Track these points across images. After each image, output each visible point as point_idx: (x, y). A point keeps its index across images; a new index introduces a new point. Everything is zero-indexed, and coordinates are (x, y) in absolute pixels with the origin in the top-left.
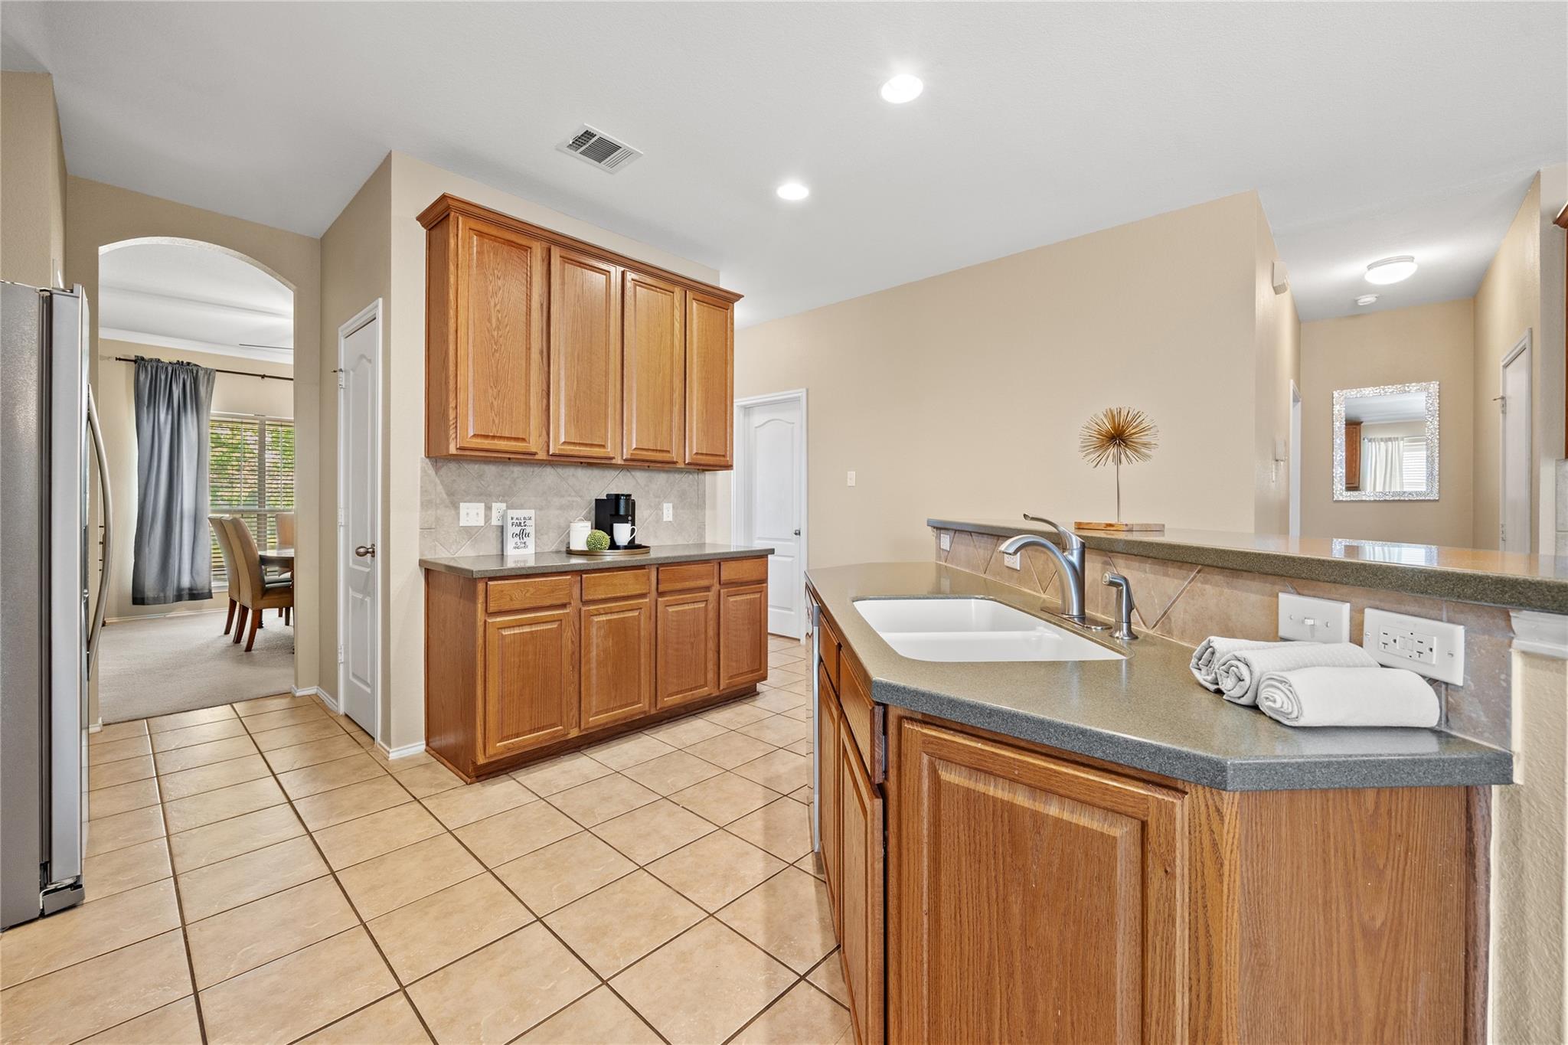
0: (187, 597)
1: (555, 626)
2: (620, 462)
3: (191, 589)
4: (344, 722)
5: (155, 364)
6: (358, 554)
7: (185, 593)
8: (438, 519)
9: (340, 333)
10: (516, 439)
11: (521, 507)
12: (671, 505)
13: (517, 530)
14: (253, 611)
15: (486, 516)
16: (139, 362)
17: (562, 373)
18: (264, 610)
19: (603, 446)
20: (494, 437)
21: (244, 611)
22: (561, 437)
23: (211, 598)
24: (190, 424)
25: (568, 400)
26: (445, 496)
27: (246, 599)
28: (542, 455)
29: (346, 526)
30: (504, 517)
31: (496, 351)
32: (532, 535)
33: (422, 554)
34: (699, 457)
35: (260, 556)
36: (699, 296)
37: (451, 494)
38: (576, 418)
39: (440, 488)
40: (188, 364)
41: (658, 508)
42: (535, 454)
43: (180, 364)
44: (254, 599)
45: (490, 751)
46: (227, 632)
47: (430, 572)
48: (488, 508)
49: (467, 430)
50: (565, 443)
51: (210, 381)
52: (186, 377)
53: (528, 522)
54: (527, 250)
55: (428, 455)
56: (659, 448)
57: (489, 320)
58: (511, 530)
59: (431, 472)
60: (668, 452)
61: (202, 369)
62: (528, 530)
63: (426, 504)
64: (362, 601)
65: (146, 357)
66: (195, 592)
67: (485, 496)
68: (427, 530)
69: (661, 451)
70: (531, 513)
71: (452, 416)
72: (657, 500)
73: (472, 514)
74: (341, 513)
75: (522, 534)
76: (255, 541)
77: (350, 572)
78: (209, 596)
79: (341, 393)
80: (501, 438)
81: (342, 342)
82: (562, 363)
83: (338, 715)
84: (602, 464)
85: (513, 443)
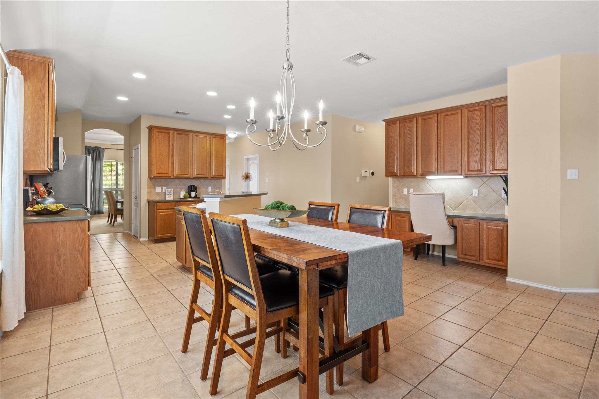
0: (97, 213)
1: (172, 213)
2: (192, 178)
3: (98, 211)
4: (133, 236)
5: (89, 148)
6: (135, 198)
7: (97, 212)
8: (151, 191)
9: (133, 149)
10: (166, 174)
11: (170, 188)
12: (211, 188)
13: (169, 193)
14: (115, 215)
15: (162, 190)
16: (86, 147)
17: (177, 159)
18: (117, 215)
19: (188, 174)
20: (161, 174)
21: (112, 215)
22: (177, 172)
23: (103, 214)
24: (98, 164)
25: (178, 165)
26: (152, 186)
27: (113, 212)
28: (172, 177)
29: (134, 192)
30: (166, 190)
31: (161, 156)
32: (172, 194)
33: (147, 198)
34: (215, 176)
35: (116, 201)
36: (215, 137)
37: (154, 185)
38: (180, 168)
39: (151, 184)
40: (98, 147)
41: (207, 188)
42: (171, 177)
43: (96, 147)
44: (115, 212)
45: (157, 237)
46: (108, 222)
47: (149, 202)
48: (162, 188)
49: (155, 173)
50: (178, 174)
51: (103, 151)
52: (97, 151)
53: (171, 192)
54: (169, 133)
55: (149, 177)
56: (203, 174)
57: (160, 149)
58: (167, 193)
59: (149, 181)
60: (206, 175)
61: (101, 148)
62: (171, 193)
63: (148, 188)
64: (137, 209)
66: (99, 212)
67: (162, 186)
68: (149, 193)
69: (203, 175)
70: (172, 189)
71: (152, 170)
72: (207, 186)
73: (158, 190)
74: (133, 189)
75: (170, 194)
76: (115, 196)
77: (134, 202)
78: (103, 213)
79: (133, 162)
80: (163, 174)
81: (133, 151)
82: (177, 157)
83: (132, 235)
84: (188, 178)
85: (165, 175)
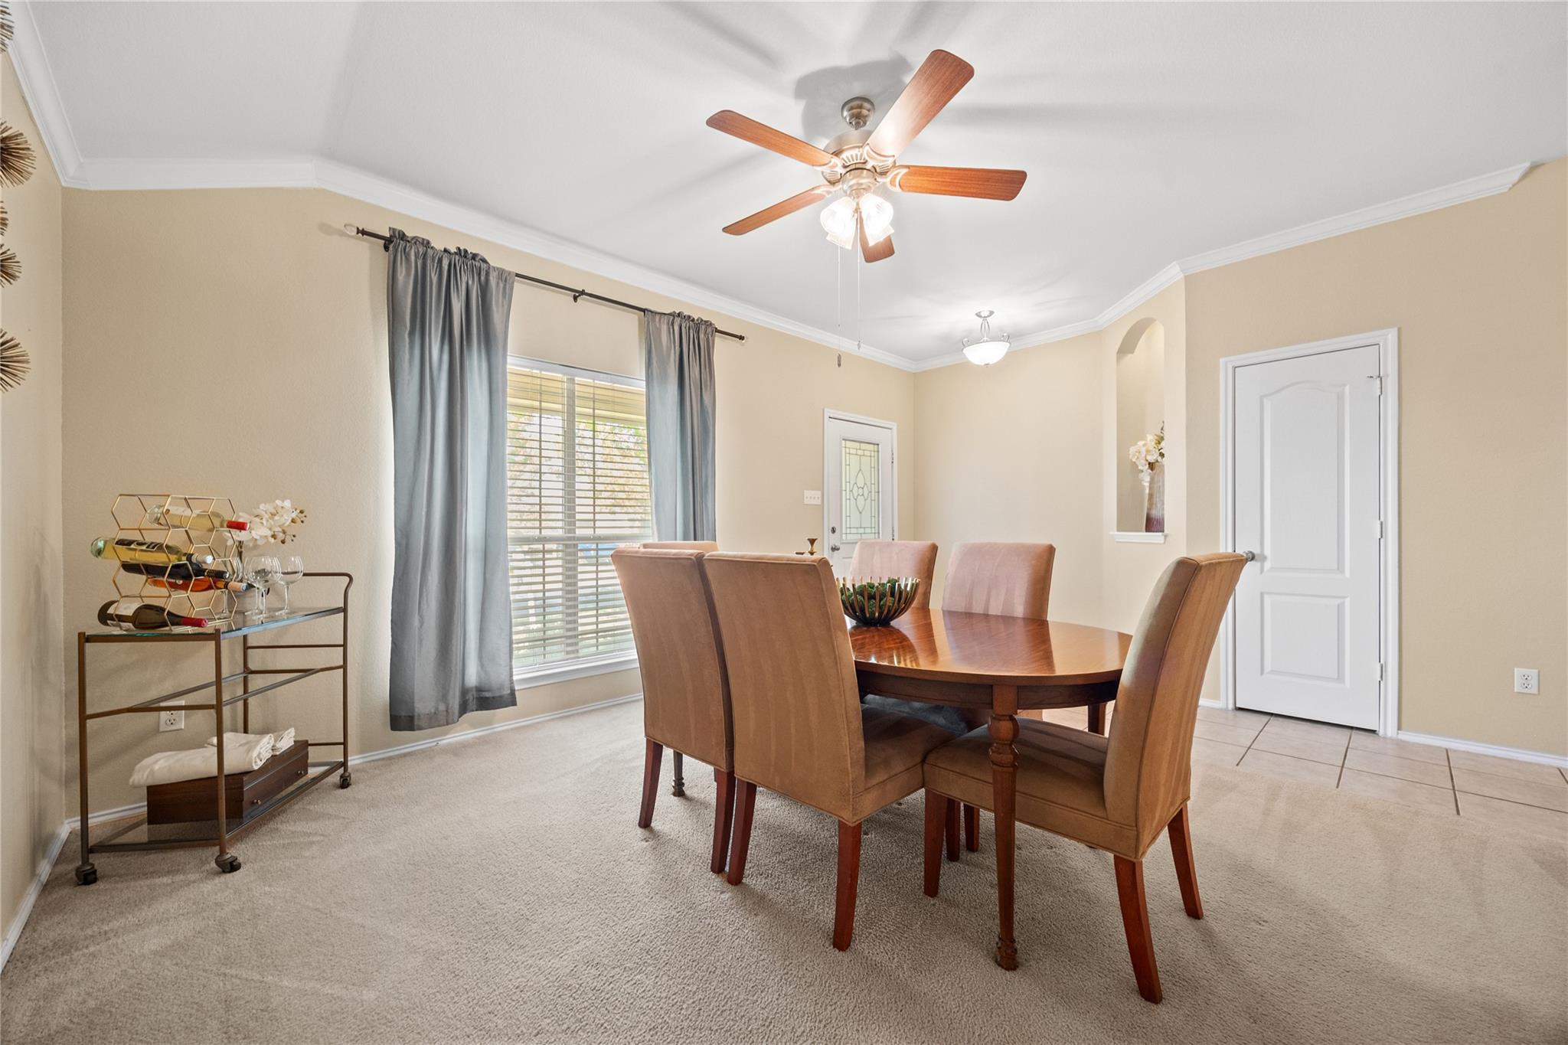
0: (478, 704)
3: (483, 689)
5: (421, 250)
7: (476, 697)
16: (394, 242)
40: (474, 256)
43: (462, 253)
51: (507, 294)
52: (470, 282)
61: (496, 269)
65: (409, 234)
78: (511, 701)
